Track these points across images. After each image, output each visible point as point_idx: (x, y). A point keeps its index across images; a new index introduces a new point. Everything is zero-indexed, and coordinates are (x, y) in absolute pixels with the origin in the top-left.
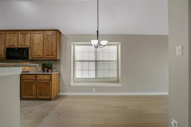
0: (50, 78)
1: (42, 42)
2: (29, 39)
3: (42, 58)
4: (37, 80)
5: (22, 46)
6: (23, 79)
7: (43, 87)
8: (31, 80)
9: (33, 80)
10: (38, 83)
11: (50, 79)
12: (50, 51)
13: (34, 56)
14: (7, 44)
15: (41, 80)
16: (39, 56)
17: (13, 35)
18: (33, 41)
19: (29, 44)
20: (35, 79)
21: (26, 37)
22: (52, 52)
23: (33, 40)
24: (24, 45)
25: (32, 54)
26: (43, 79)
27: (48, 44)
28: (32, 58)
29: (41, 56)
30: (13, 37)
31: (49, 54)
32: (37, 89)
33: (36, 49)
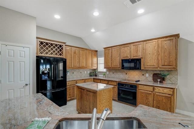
0: (172, 92)
1: (155, 52)
2: (141, 49)
3: (157, 68)
4: (154, 92)
5: (135, 57)
6: (139, 88)
7: (162, 100)
8: (147, 91)
9: (150, 91)
10: (156, 95)
11: (172, 94)
12: (166, 61)
13: (147, 66)
14: (122, 56)
15: (160, 93)
16: (153, 66)
17: (126, 48)
18: (146, 51)
19: (141, 54)
20: (152, 90)
21: (139, 48)
22: (170, 62)
23: (146, 49)
24: (136, 56)
25: (145, 64)
26: (162, 92)
27: (164, 53)
28: (145, 68)
29: (154, 66)
30: (126, 49)
31: (166, 64)
32: (155, 101)
33: (149, 59)
